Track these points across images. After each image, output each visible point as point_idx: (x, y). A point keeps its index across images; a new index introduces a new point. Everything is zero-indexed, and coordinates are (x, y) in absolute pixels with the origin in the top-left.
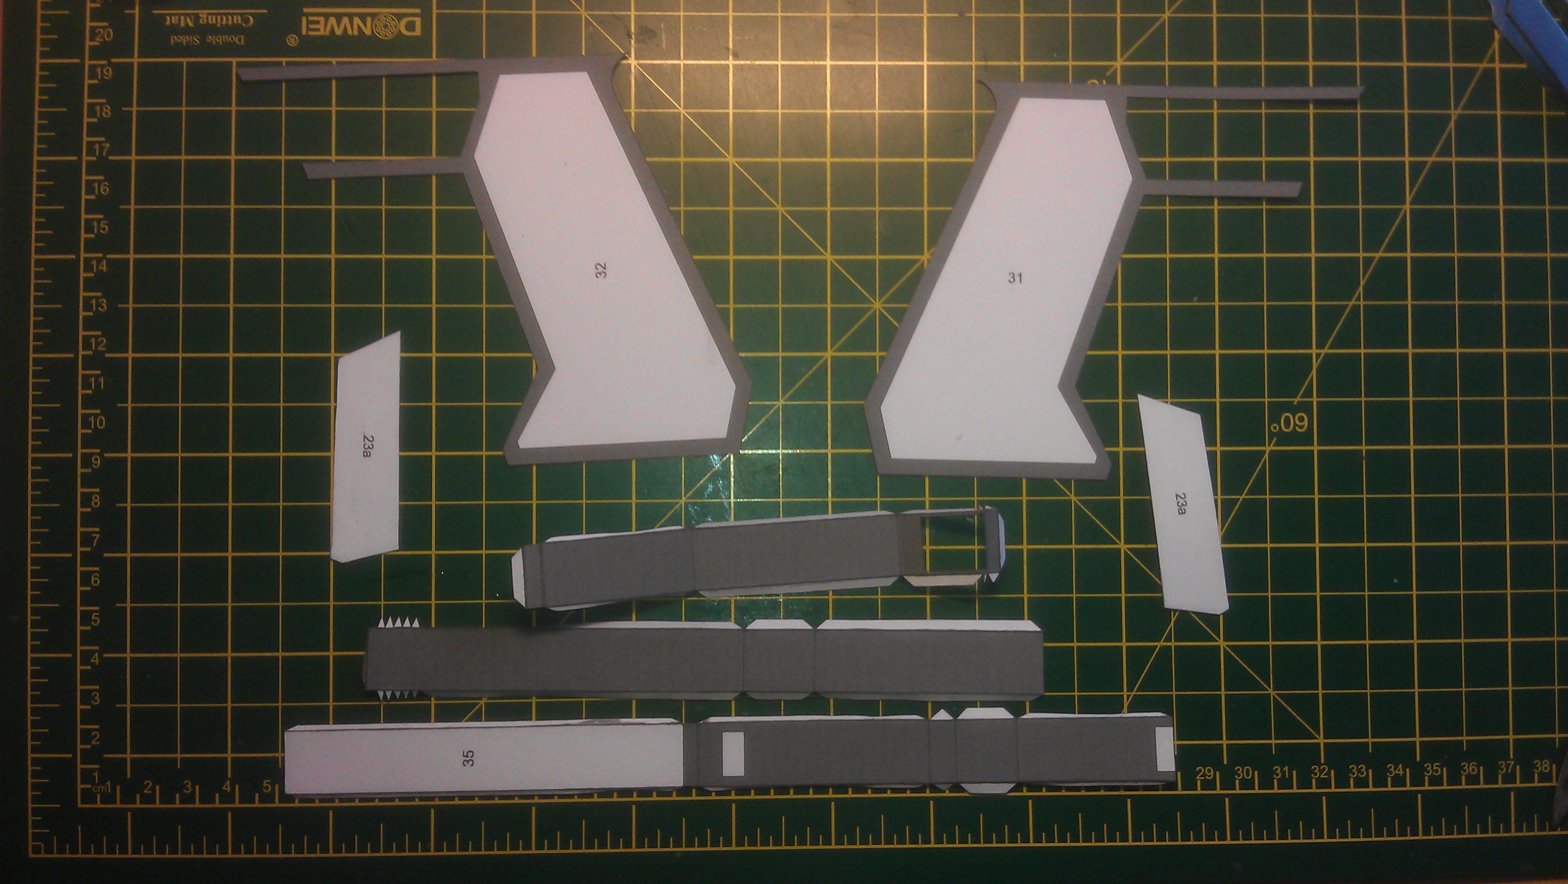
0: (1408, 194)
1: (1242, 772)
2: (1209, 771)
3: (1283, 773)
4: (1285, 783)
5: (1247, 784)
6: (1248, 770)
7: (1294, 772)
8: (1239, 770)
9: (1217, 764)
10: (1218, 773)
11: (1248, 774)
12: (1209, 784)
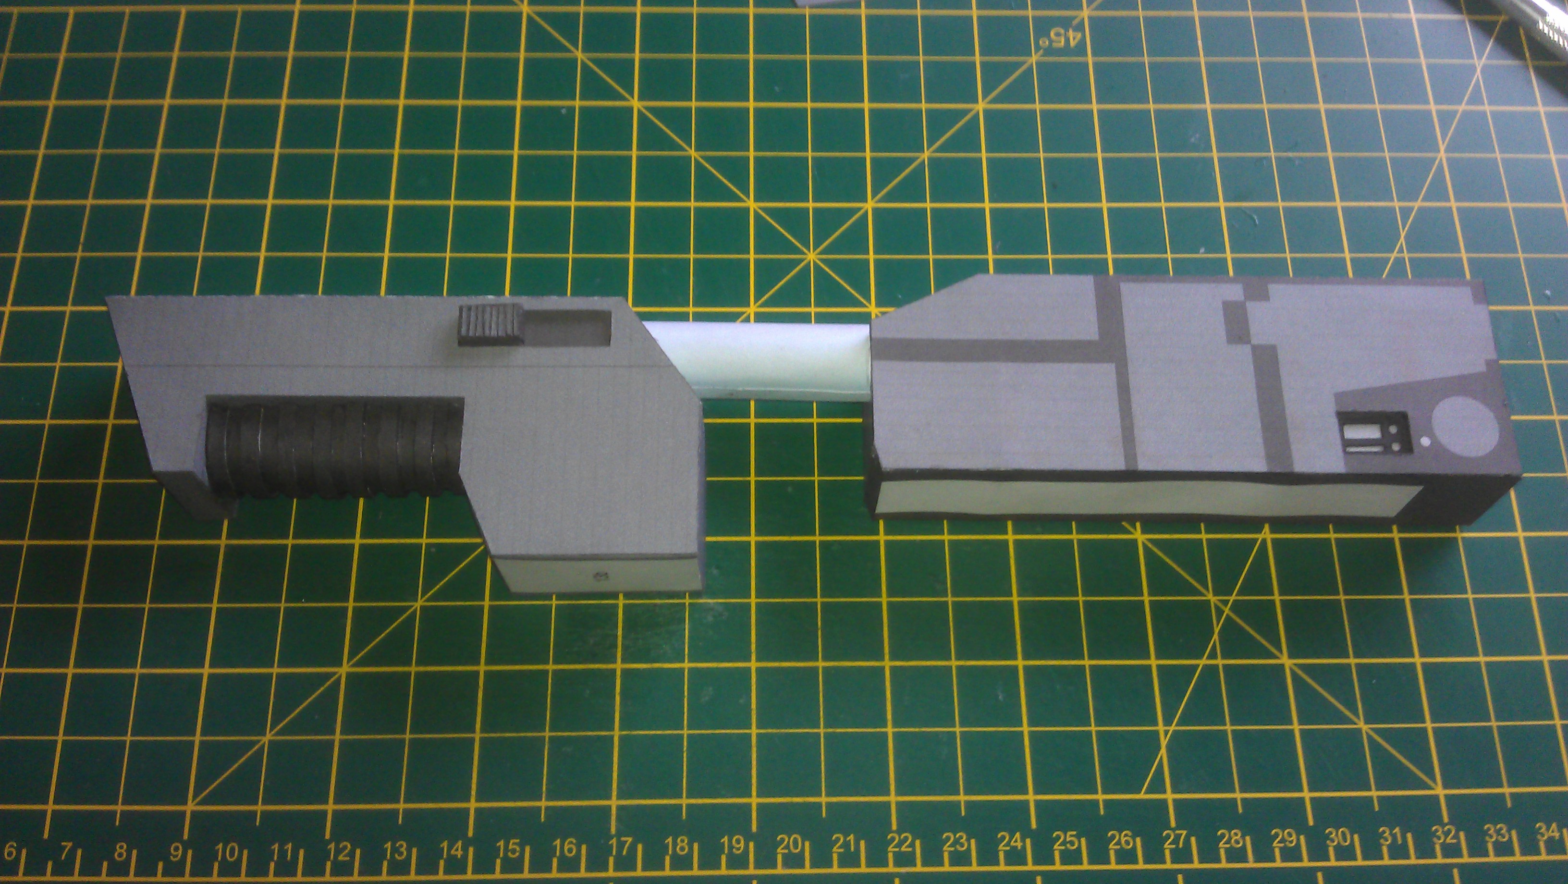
0: (1440, 142)
1: (1336, 836)
2: (1290, 835)
3: (1394, 836)
4: (1399, 851)
5: (1345, 853)
6: (1343, 833)
7: (1409, 835)
8: (1331, 833)
9: (1301, 827)
10: (1302, 838)
11: (1345, 840)
12: (1291, 854)
